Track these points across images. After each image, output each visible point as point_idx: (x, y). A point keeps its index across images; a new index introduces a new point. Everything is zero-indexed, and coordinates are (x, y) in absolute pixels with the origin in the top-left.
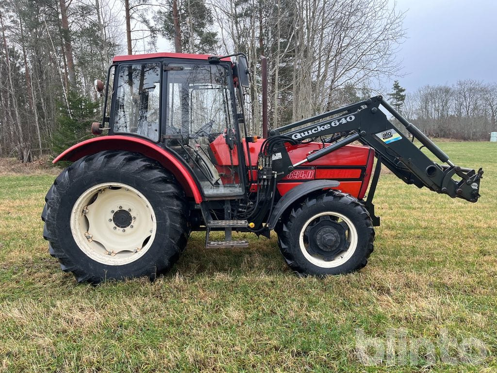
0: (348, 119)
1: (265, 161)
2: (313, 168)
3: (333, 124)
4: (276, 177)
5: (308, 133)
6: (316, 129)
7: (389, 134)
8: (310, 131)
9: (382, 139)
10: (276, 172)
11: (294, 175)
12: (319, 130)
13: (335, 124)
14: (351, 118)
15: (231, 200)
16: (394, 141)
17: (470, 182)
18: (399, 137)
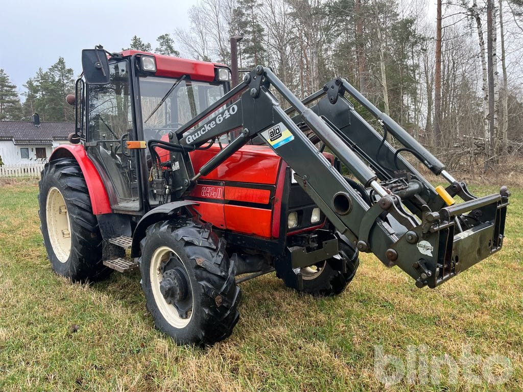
0: (231, 112)
2: (222, 183)
4: (167, 192)
5: (198, 134)
6: (204, 129)
8: (199, 132)
9: (269, 141)
10: (167, 187)
11: (207, 192)
12: (207, 130)
13: (220, 120)
14: (233, 110)
16: (284, 143)
17: (410, 238)
18: (290, 137)
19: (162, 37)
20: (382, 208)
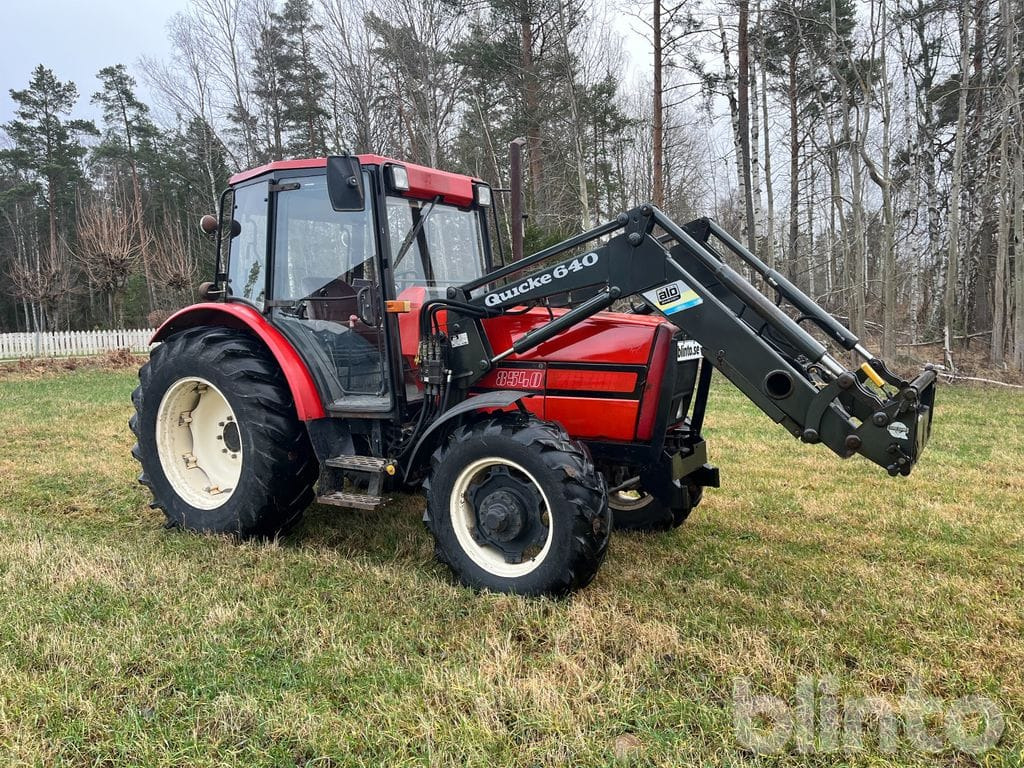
0: (585, 262)
1: (427, 349)
2: (541, 365)
3: (556, 274)
4: (449, 380)
5: (513, 293)
6: (526, 284)
7: (673, 292)
8: (515, 289)
9: (658, 305)
10: (450, 372)
11: (508, 380)
12: (532, 287)
13: (561, 274)
14: (590, 259)
15: (382, 420)
16: (684, 308)
17: (880, 419)
18: (696, 300)
19: (108, 72)
20: (840, 387)
